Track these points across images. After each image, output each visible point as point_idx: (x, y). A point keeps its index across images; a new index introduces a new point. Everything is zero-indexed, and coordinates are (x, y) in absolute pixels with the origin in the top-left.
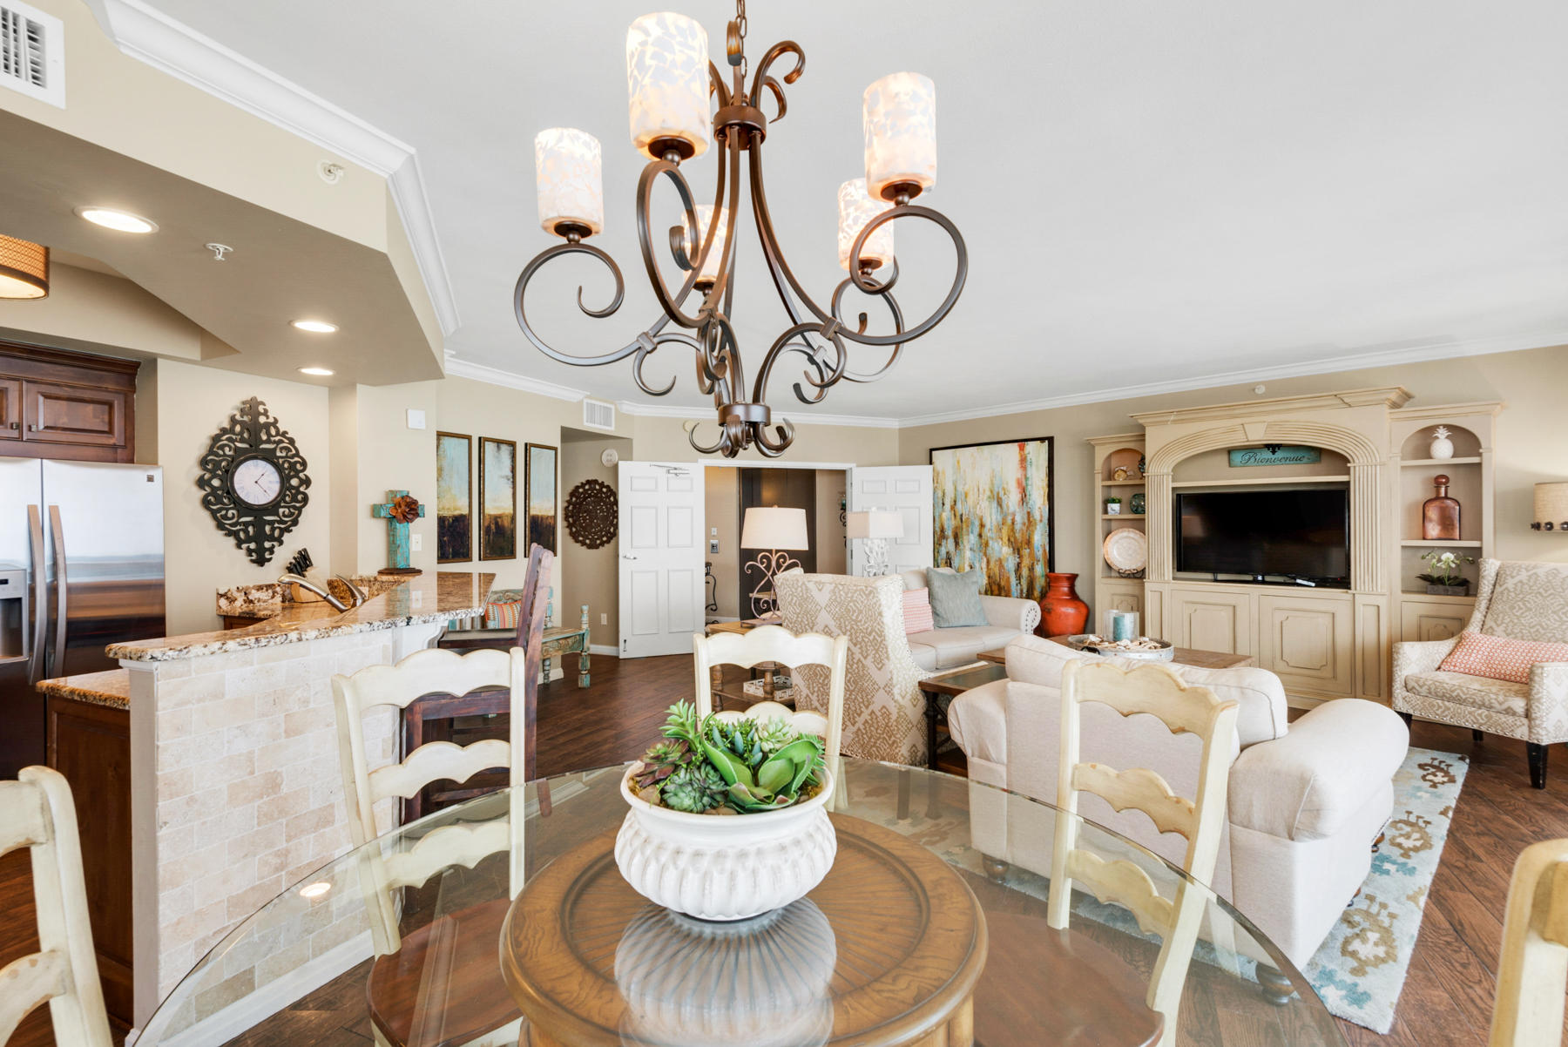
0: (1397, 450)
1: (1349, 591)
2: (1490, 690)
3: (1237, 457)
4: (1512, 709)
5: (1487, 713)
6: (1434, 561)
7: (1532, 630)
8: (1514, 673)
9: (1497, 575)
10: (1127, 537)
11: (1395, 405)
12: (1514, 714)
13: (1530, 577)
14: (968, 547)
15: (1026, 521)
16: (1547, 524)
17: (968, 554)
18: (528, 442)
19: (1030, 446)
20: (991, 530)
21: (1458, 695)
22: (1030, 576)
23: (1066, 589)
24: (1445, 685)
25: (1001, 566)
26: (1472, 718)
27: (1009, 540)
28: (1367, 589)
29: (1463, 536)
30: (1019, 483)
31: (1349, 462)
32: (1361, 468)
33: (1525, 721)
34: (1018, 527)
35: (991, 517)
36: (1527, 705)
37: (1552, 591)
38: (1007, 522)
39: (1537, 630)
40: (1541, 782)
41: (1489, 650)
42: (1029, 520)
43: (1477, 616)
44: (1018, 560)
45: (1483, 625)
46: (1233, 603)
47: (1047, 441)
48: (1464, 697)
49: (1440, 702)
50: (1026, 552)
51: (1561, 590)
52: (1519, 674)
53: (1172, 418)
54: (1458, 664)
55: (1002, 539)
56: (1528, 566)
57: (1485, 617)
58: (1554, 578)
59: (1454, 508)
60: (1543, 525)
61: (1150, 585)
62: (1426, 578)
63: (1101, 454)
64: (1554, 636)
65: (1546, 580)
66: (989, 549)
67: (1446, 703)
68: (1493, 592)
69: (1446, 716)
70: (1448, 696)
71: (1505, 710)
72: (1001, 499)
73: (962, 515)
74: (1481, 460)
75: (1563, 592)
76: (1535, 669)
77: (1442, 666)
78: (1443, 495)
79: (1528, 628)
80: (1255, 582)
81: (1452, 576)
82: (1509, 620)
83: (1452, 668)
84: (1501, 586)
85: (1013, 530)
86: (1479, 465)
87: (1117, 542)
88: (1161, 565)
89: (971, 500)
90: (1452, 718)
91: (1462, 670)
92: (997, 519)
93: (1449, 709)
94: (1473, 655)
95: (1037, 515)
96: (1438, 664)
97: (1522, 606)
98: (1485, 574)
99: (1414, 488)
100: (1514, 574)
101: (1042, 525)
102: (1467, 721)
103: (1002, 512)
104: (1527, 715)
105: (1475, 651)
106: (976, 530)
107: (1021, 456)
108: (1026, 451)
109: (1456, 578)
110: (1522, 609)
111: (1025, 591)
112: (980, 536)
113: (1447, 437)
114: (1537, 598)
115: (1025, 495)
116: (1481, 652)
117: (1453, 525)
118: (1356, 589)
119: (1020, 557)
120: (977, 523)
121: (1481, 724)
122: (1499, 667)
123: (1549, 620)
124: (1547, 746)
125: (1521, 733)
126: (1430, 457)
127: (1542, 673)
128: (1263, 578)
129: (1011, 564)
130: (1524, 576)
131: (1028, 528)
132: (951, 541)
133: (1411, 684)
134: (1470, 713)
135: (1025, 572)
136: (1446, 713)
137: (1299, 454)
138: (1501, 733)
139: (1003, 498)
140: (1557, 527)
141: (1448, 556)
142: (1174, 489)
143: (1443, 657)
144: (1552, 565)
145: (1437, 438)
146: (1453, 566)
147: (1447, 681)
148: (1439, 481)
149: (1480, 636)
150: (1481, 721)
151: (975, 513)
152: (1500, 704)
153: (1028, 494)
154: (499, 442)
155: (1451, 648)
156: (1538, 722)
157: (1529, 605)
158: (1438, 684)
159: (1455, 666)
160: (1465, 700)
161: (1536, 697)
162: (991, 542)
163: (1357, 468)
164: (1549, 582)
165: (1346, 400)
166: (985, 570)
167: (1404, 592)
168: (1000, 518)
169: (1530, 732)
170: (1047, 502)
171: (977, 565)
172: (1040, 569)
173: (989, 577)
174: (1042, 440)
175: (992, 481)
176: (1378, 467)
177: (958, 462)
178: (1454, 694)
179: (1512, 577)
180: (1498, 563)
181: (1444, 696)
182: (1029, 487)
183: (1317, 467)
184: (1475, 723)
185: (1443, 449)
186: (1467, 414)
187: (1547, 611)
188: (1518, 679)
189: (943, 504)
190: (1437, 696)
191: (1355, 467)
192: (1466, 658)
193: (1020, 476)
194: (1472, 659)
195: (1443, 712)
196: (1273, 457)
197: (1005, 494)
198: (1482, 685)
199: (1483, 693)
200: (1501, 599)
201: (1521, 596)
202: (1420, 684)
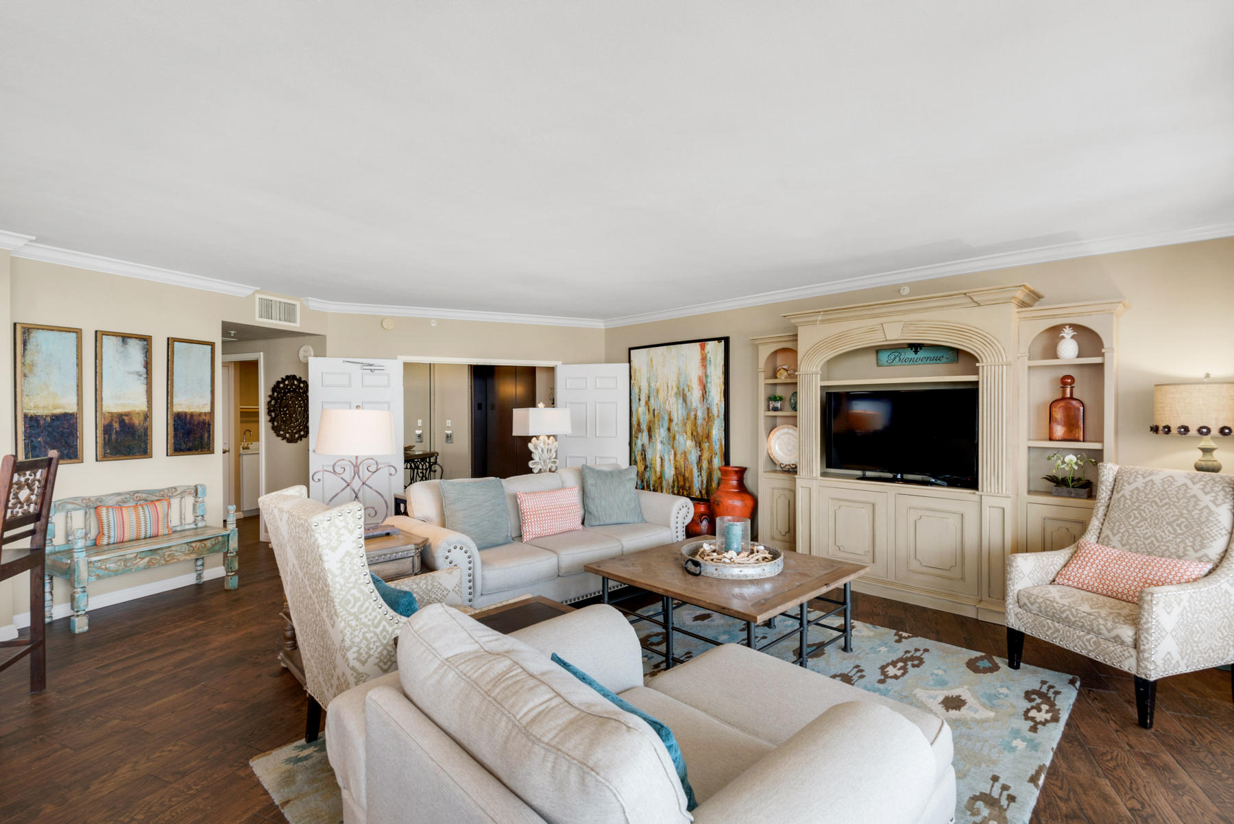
0: (1024, 350)
1: (977, 493)
2: (1099, 613)
3: (884, 357)
4: (1120, 638)
5: (1095, 639)
6: (1059, 462)
7: (1147, 542)
8: (1126, 592)
9: (1115, 481)
10: (786, 433)
11: (1023, 304)
12: (1122, 643)
13: (1146, 484)
14: (658, 441)
15: (706, 416)
16: (1165, 427)
17: (659, 446)
18: (170, 336)
19: (710, 346)
20: (677, 424)
21: (1067, 617)
22: (709, 468)
23: (734, 483)
24: (1055, 604)
25: (686, 458)
26: (1081, 643)
27: (692, 434)
28: (993, 491)
29: (1087, 438)
30: (700, 380)
31: (978, 362)
32: (989, 367)
33: (1133, 652)
34: (700, 421)
35: (678, 412)
36: (1136, 634)
37: (1167, 500)
38: (691, 418)
39: (1152, 542)
40: (1148, 721)
41: (1102, 563)
42: (708, 416)
43: (1095, 524)
44: (699, 453)
45: (1100, 533)
46: (873, 501)
47: (723, 341)
48: (1073, 619)
49: (1049, 621)
50: (705, 445)
51: (1175, 499)
52: (1131, 593)
53: (820, 318)
54: (1072, 578)
55: (686, 433)
56: (1145, 473)
57: (1103, 524)
58: (1169, 486)
59: (1079, 409)
60: (1161, 428)
61: (801, 481)
62: (1052, 479)
63: (765, 352)
64: (1168, 549)
65: (1161, 488)
66: (677, 442)
67: (1057, 625)
68: (1110, 498)
69: (1056, 638)
70: (1058, 616)
71: (1114, 638)
72: (686, 395)
73: (654, 410)
74: (1104, 360)
75: (1178, 502)
76: (1144, 595)
77: (1057, 579)
78: (1068, 395)
79: (1142, 539)
80: (894, 480)
81: (1077, 477)
82: (1124, 529)
83: (1066, 581)
84: (1118, 492)
85: (695, 424)
86: (1101, 365)
87: (779, 438)
88: (810, 462)
89: (662, 395)
90: (1061, 640)
91: (1075, 584)
92: (682, 413)
93: (1058, 631)
94: (1087, 568)
95: (715, 411)
96: (1053, 576)
97: (1138, 515)
98: (1103, 479)
99: (1043, 389)
100: (1131, 480)
101: (719, 420)
102: (1076, 646)
103: (686, 408)
104: (1136, 646)
105: (1089, 564)
106: (666, 425)
107: (703, 354)
108: (706, 351)
109: (1079, 479)
110: (1138, 518)
111: (705, 482)
112: (669, 429)
113: (1073, 337)
114: (1152, 507)
115: (705, 392)
116: (1094, 566)
117: (1078, 427)
118: (983, 491)
119: (701, 450)
120: (666, 418)
121: (1090, 651)
122: (1112, 583)
123: (1163, 531)
124: (1155, 682)
125: (1128, 665)
126: (1056, 357)
127: (1152, 600)
128: (902, 476)
129: (693, 457)
130: (1140, 482)
131: (707, 423)
132: (645, 434)
133: (1024, 600)
134: (1079, 637)
135: (705, 465)
136: (1055, 635)
137: (939, 354)
138: (1109, 663)
139: (688, 394)
140: (1174, 431)
141: (1071, 458)
142: (822, 388)
143: (1058, 568)
144: (1168, 472)
145: (1063, 338)
146: (1076, 468)
147: (1058, 599)
148: (1066, 381)
149: (1095, 547)
150: (1090, 648)
151: (664, 408)
152: (1109, 631)
153: (707, 391)
154: (125, 338)
155: (1067, 558)
156: (1146, 655)
157: (1144, 515)
158: (1048, 602)
159: (1069, 580)
160: (1074, 623)
161: (1145, 626)
162: (677, 436)
163: (985, 368)
164: (1165, 490)
165: (975, 299)
166: (672, 462)
167: (1030, 492)
168: (684, 413)
169: (1138, 665)
170: (723, 399)
171: (666, 457)
172: (717, 462)
173: (676, 469)
174: (719, 339)
175: (678, 378)
176: (1005, 367)
177: (651, 360)
178: (1064, 615)
179: (1129, 484)
180: (1116, 468)
181: (1053, 616)
182: (709, 384)
183: (954, 367)
184: (1083, 649)
185: (1068, 349)
186: (1090, 314)
187: (1162, 521)
188: (1130, 598)
189: (640, 400)
190: (1047, 615)
191: (983, 367)
192: (1080, 571)
193: (701, 374)
194: (1086, 572)
195: (1053, 633)
196: (916, 356)
197: (689, 390)
198: (1092, 608)
199: (1092, 617)
200: (1118, 506)
201: (1137, 504)
202: (1032, 600)
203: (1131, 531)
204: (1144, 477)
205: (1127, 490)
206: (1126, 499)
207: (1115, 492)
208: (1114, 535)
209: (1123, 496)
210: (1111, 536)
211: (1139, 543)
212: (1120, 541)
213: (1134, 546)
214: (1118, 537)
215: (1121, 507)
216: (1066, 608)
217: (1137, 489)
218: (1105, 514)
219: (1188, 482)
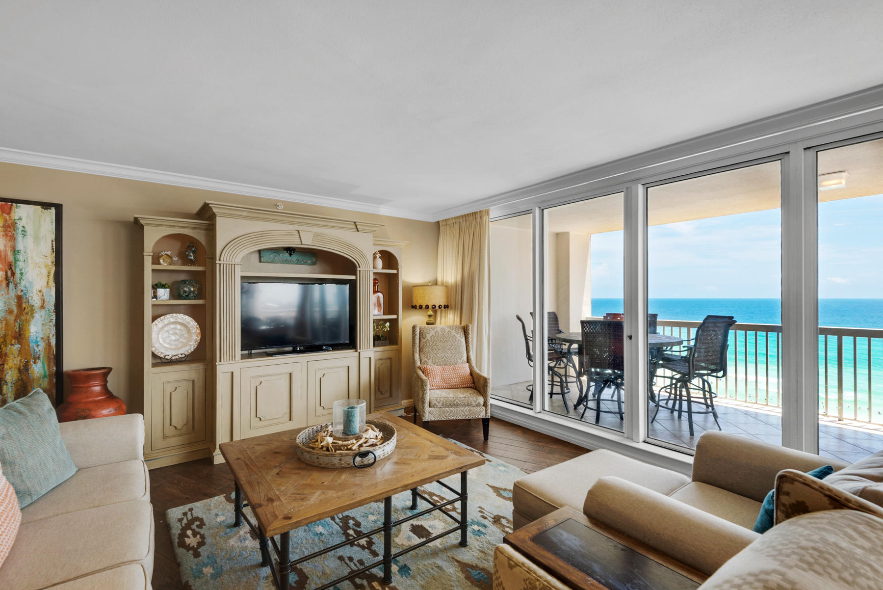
1: (356, 350)
3: (267, 255)
9: (420, 333)
10: (174, 323)
19: (23, 210)
21: (457, 403)
23: (97, 389)
28: (365, 348)
30: (2, 256)
31: (357, 267)
32: (363, 272)
36: (484, 398)
45: (420, 361)
46: (289, 371)
47: (51, 208)
49: (447, 409)
56: (432, 328)
57: (420, 356)
59: (381, 297)
63: (154, 235)
67: (452, 409)
68: (420, 342)
69: (451, 416)
70: (452, 404)
74: (398, 272)
78: (376, 290)
81: (389, 335)
86: (396, 275)
90: (453, 416)
93: (452, 412)
95: (36, 301)
97: (436, 348)
100: (429, 332)
101: (43, 312)
102: (461, 415)
104: (485, 404)
107: (6, 221)
108: (15, 215)
110: (436, 350)
113: (380, 257)
115: (13, 274)
117: (381, 307)
118: (360, 348)
125: (482, 414)
128: (300, 348)
131: (17, 317)
133: (434, 402)
137: (306, 258)
138: (475, 417)
140: (424, 307)
141: (388, 324)
142: (242, 277)
146: (389, 329)
148: (375, 282)
150: (467, 413)
153: (18, 272)
158: (446, 399)
160: (459, 405)
164: (444, 335)
165: (358, 227)
169: (485, 413)
170: (52, 285)
172: (41, 368)
174: (46, 206)
176: (371, 272)
179: (428, 334)
180: (419, 327)
181: (450, 405)
182: (21, 264)
185: (378, 264)
186: (394, 247)
187: (447, 349)
190: (447, 406)
191: (360, 271)
195: (449, 414)
196: (290, 258)
199: (467, 398)
200: (426, 345)
201: (435, 343)
202: (438, 400)
203: (435, 356)
204: (433, 330)
205: (428, 337)
206: (429, 341)
207: (422, 339)
208: (429, 360)
209: (427, 340)
212: (432, 362)
213: (439, 363)
214: (431, 360)
215: (428, 345)
216: (455, 398)
217: (432, 336)
218: (420, 351)
219: (450, 330)
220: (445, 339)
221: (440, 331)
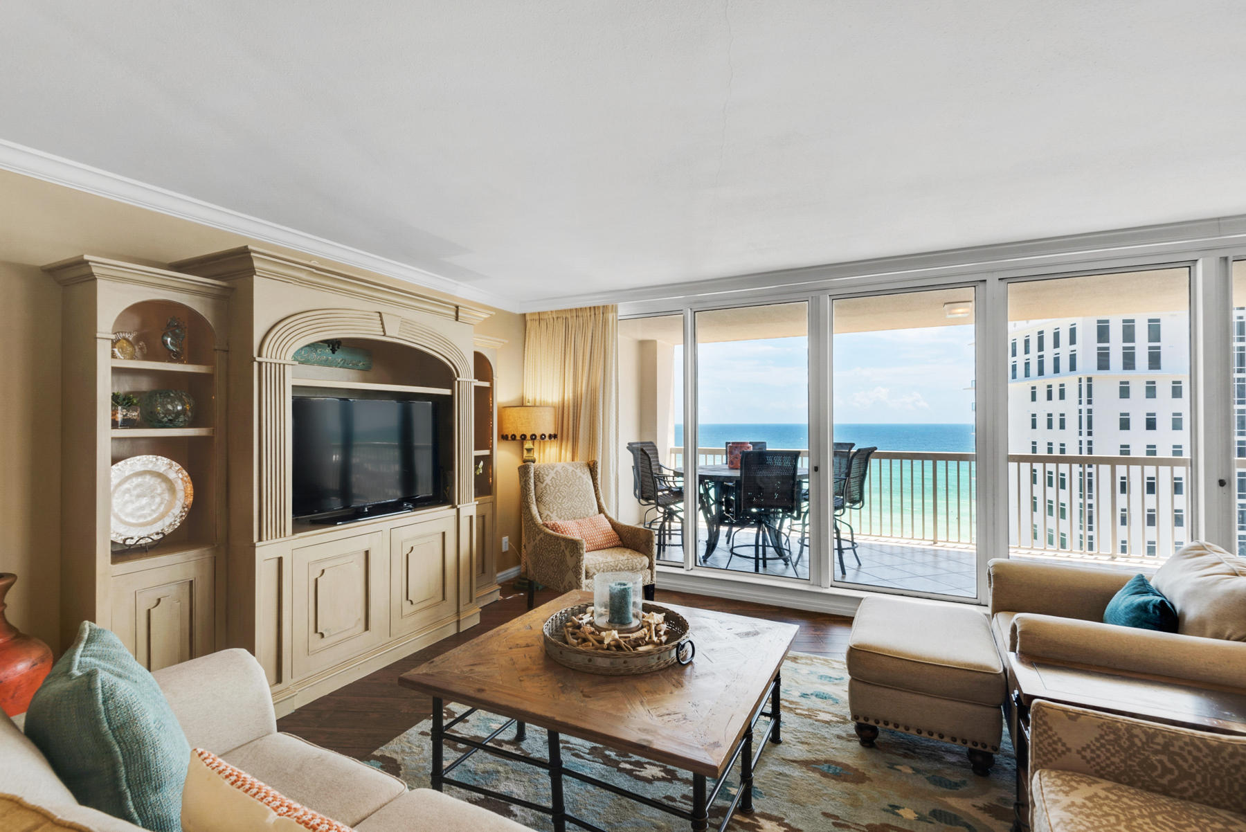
1: (454, 506)
9: (535, 475)
16: (512, 435)
28: (466, 501)
31: (454, 376)
32: (464, 383)
36: (650, 559)
45: (540, 515)
56: (550, 466)
57: (538, 508)
58: (566, 473)
60: (510, 436)
61: (263, 551)
65: (564, 475)
68: (535, 488)
74: (492, 384)
82: (556, 507)
100: (546, 473)
104: (650, 567)
114: (565, 488)
118: (459, 502)
123: (575, 502)
142: (293, 388)
144: (560, 464)
163: (461, 384)
176: (472, 384)
180: (533, 466)
186: (488, 347)
187: (573, 496)
191: (459, 382)
196: (334, 356)
203: (560, 507)
204: (553, 470)
205: (548, 480)
206: (550, 486)
207: (538, 483)
208: (552, 513)
209: (547, 484)
210: (550, 514)
211: (567, 513)
212: (557, 516)
213: (566, 516)
214: (555, 513)
215: (547, 493)
217: (553, 478)
218: (536, 500)
219: (573, 469)
220: (570, 483)
221: (561, 471)
